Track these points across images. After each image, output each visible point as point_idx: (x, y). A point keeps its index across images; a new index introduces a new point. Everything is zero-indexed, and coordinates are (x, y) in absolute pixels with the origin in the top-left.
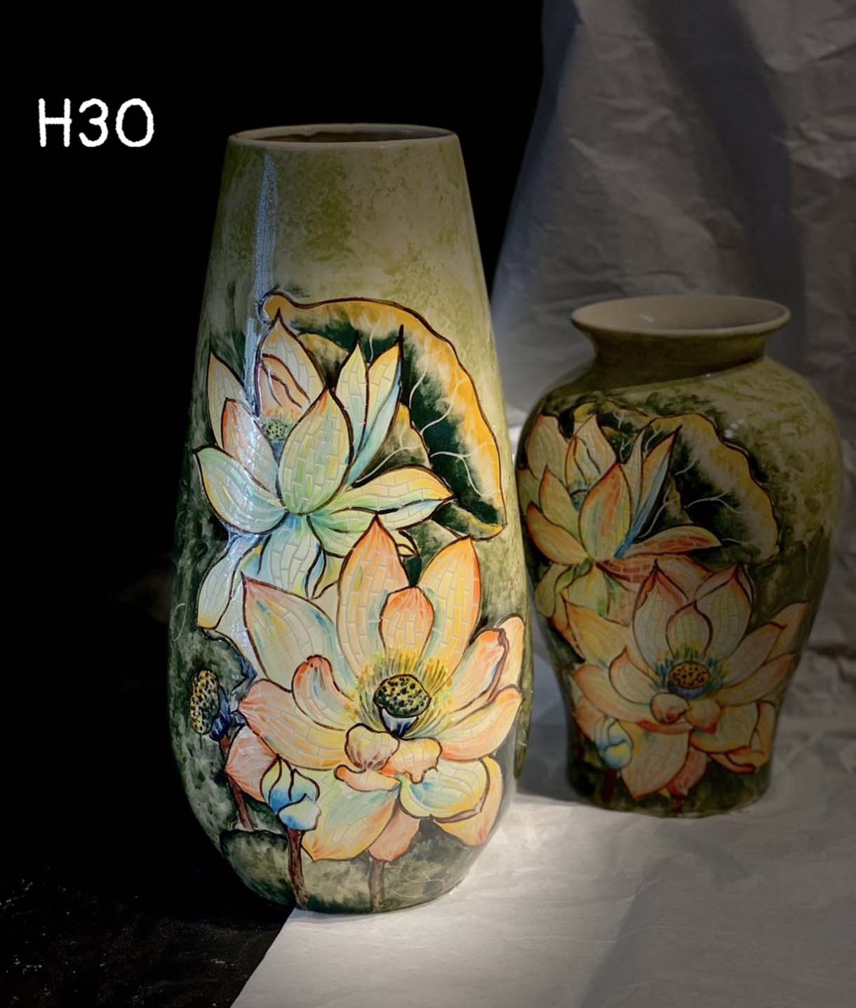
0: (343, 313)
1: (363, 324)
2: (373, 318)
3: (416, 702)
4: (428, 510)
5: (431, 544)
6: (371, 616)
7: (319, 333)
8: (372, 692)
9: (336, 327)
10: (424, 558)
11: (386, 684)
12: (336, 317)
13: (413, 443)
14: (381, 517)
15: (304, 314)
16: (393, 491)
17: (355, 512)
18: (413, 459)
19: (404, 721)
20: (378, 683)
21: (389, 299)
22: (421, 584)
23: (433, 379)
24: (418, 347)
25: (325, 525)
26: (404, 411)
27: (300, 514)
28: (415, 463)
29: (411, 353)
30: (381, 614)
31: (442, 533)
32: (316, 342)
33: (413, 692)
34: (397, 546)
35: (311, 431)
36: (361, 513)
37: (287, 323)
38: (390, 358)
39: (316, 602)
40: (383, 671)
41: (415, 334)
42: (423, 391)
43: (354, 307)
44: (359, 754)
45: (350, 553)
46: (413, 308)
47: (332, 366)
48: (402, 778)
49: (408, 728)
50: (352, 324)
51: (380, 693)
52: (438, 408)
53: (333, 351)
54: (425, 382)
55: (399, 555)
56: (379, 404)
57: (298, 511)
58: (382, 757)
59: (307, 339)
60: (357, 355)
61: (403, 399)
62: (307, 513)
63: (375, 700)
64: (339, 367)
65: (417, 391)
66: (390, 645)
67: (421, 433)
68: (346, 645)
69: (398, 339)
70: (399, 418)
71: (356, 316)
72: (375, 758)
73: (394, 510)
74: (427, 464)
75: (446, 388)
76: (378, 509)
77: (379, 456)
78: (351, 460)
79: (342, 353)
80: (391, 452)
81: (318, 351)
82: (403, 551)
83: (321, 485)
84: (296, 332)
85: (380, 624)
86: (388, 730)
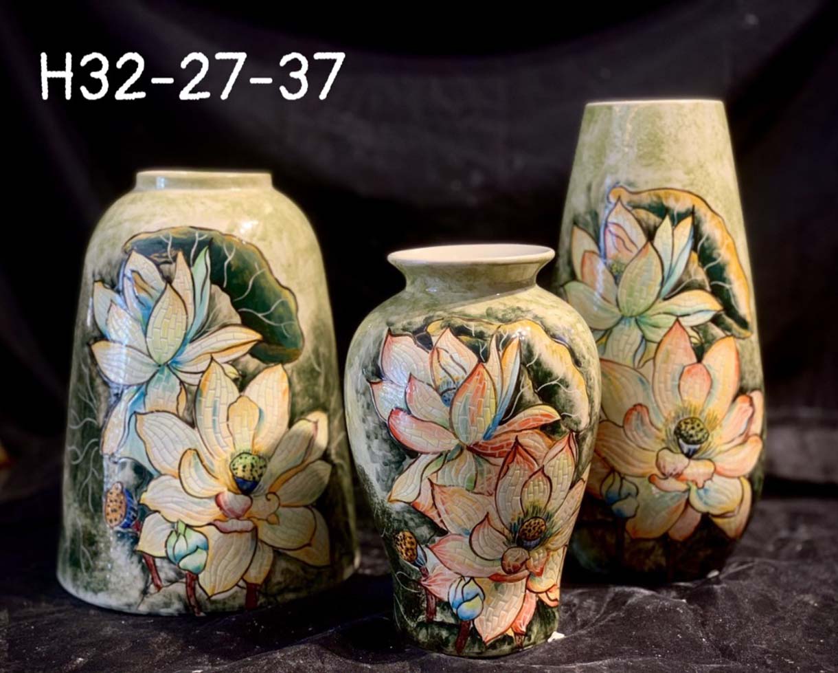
0: (659, 197)
1: (670, 203)
2: (677, 200)
3: (700, 435)
4: (709, 316)
5: (710, 337)
6: (673, 380)
7: (644, 208)
8: (673, 427)
9: (654, 205)
10: (706, 346)
11: (682, 423)
12: (655, 199)
13: (700, 275)
14: (681, 319)
15: (635, 198)
16: (688, 303)
17: (665, 316)
18: (700, 285)
19: (693, 447)
20: (677, 421)
21: (687, 189)
22: (704, 362)
23: (712, 237)
24: (703, 218)
25: (646, 324)
26: (695, 256)
27: (631, 317)
28: (701, 288)
29: (699, 222)
30: (680, 379)
31: (716, 331)
32: (643, 214)
33: (698, 429)
34: (690, 337)
35: (639, 266)
36: (669, 316)
37: (625, 203)
38: (687, 225)
39: (640, 370)
40: (681, 414)
41: (702, 211)
42: (706, 245)
43: (666, 193)
44: (664, 467)
45: (661, 341)
46: (701, 195)
47: (652, 228)
48: (691, 484)
49: (695, 452)
50: (665, 203)
51: (678, 428)
52: (715, 255)
53: (653, 219)
54: (708, 239)
55: (691, 343)
56: (679, 251)
57: (629, 315)
58: (679, 470)
59: (637, 213)
60: (667, 221)
61: (694, 248)
62: (635, 316)
63: (675, 433)
64: (656, 228)
65: (703, 245)
66: (685, 398)
67: (705, 269)
68: (658, 398)
69: (692, 213)
70: (691, 260)
71: (666, 198)
72: (675, 470)
73: (688, 315)
74: (708, 288)
75: (719, 243)
76: (679, 314)
77: (680, 282)
78: (662, 284)
79: (658, 220)
80: (687, 280)
81: (643, 220)
82: (694, 340)
83: (645, 299)
84: (630, 208)
85: (679, 386)
86: (682, 452)
